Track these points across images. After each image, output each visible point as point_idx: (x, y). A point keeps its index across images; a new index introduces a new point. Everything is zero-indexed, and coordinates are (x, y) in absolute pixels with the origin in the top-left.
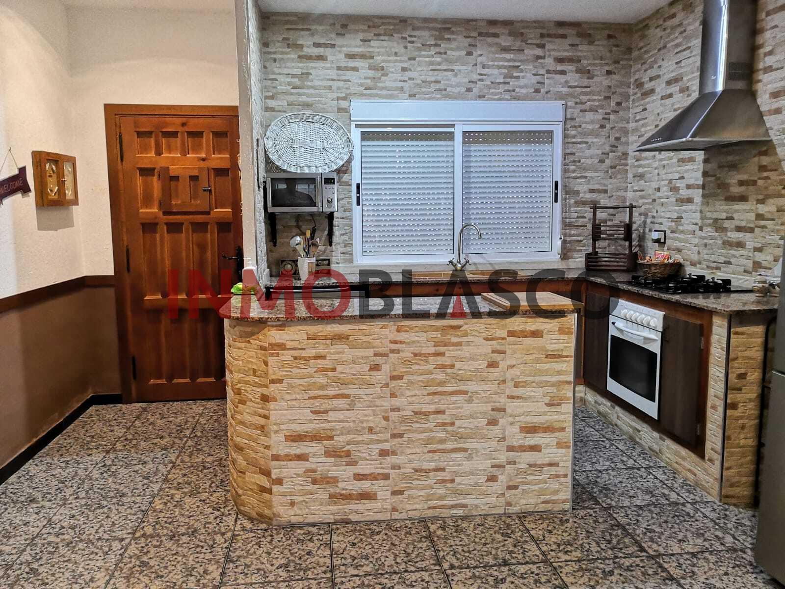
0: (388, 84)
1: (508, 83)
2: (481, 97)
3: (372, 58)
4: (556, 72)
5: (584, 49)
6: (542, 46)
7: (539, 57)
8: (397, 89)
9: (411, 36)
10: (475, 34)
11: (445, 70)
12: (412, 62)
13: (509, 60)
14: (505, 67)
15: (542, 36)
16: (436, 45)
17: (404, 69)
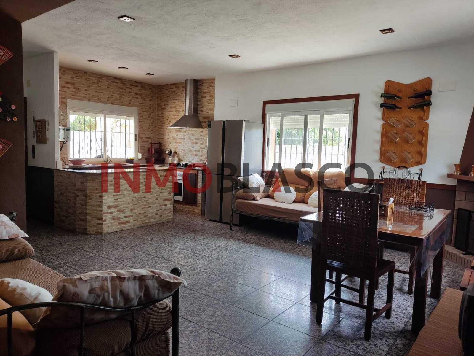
0: (81, 95)
1: (121, 100)
2: (112, 103)
3: (75, 84)
4: (135, 98)
5: (143, 92)
6: (131, 89)
7: (130, 92)
8: (83, 97)
9: (88, 79)
10: (110, 81)
11: (100, 92)
12: (89, 88)
13: (121, 92)
14: (119, 94)
15: (131, 85)
16: (97, 83)
17: (86, 90)
